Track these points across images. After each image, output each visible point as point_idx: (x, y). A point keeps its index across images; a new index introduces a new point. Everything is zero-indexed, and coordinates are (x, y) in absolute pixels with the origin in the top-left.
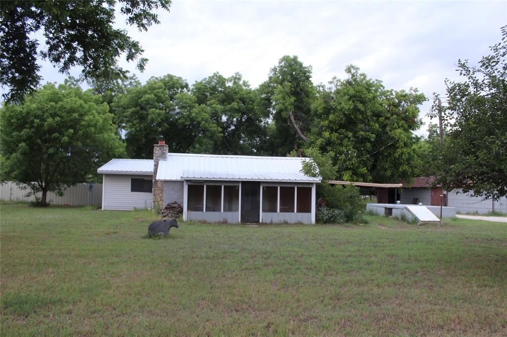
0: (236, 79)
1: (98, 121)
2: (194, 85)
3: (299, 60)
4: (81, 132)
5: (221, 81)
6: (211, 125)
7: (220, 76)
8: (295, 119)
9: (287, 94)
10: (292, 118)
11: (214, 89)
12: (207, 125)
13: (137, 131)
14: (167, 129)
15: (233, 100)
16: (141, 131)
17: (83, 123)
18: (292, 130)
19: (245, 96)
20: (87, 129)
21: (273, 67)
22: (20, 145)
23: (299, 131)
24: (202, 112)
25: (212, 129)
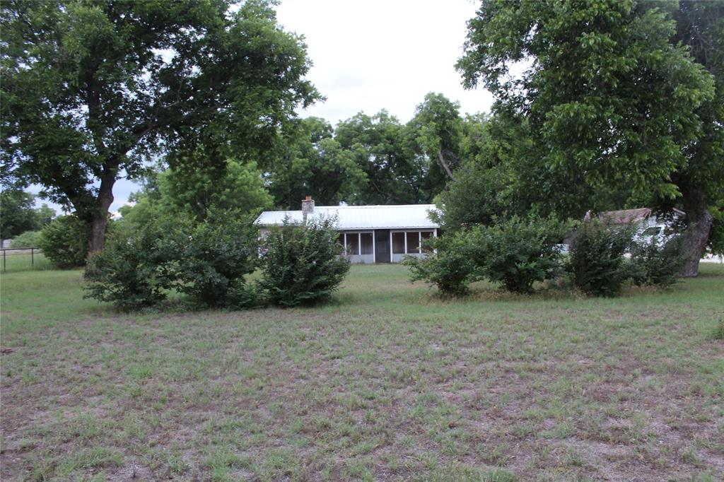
0: (383, 116)
1: (250, 180)
2: (338, 124)
3: (445, 96)
4: (236, 191)
5: (366, 120)
6: (356, 171)
7: (365, 116)
8: (444, 158)
9: (433, 134)
10: (441, 157)
11: (359, 129)
12: (352, 171)
13: (282, 181)
14: (313, 176)
15: (380, 140)
16: (286, 181)
17: (238, 182)
18: (441, 170)
19: (393, 134)
20: (241, 188)
21: (419, 105)
22: (186, 205)
23: (449, 171)
24: (346, 158)
25: (357, 175)
